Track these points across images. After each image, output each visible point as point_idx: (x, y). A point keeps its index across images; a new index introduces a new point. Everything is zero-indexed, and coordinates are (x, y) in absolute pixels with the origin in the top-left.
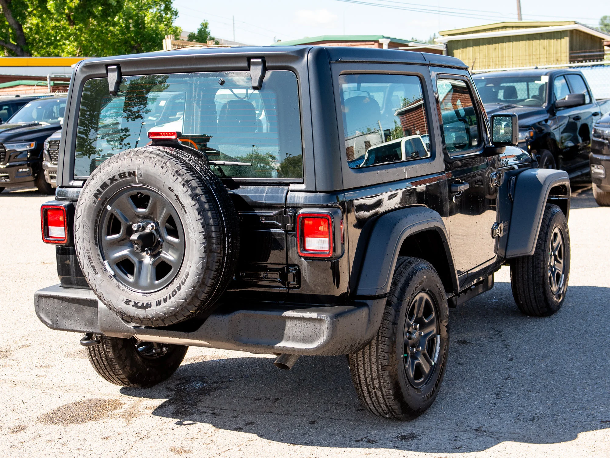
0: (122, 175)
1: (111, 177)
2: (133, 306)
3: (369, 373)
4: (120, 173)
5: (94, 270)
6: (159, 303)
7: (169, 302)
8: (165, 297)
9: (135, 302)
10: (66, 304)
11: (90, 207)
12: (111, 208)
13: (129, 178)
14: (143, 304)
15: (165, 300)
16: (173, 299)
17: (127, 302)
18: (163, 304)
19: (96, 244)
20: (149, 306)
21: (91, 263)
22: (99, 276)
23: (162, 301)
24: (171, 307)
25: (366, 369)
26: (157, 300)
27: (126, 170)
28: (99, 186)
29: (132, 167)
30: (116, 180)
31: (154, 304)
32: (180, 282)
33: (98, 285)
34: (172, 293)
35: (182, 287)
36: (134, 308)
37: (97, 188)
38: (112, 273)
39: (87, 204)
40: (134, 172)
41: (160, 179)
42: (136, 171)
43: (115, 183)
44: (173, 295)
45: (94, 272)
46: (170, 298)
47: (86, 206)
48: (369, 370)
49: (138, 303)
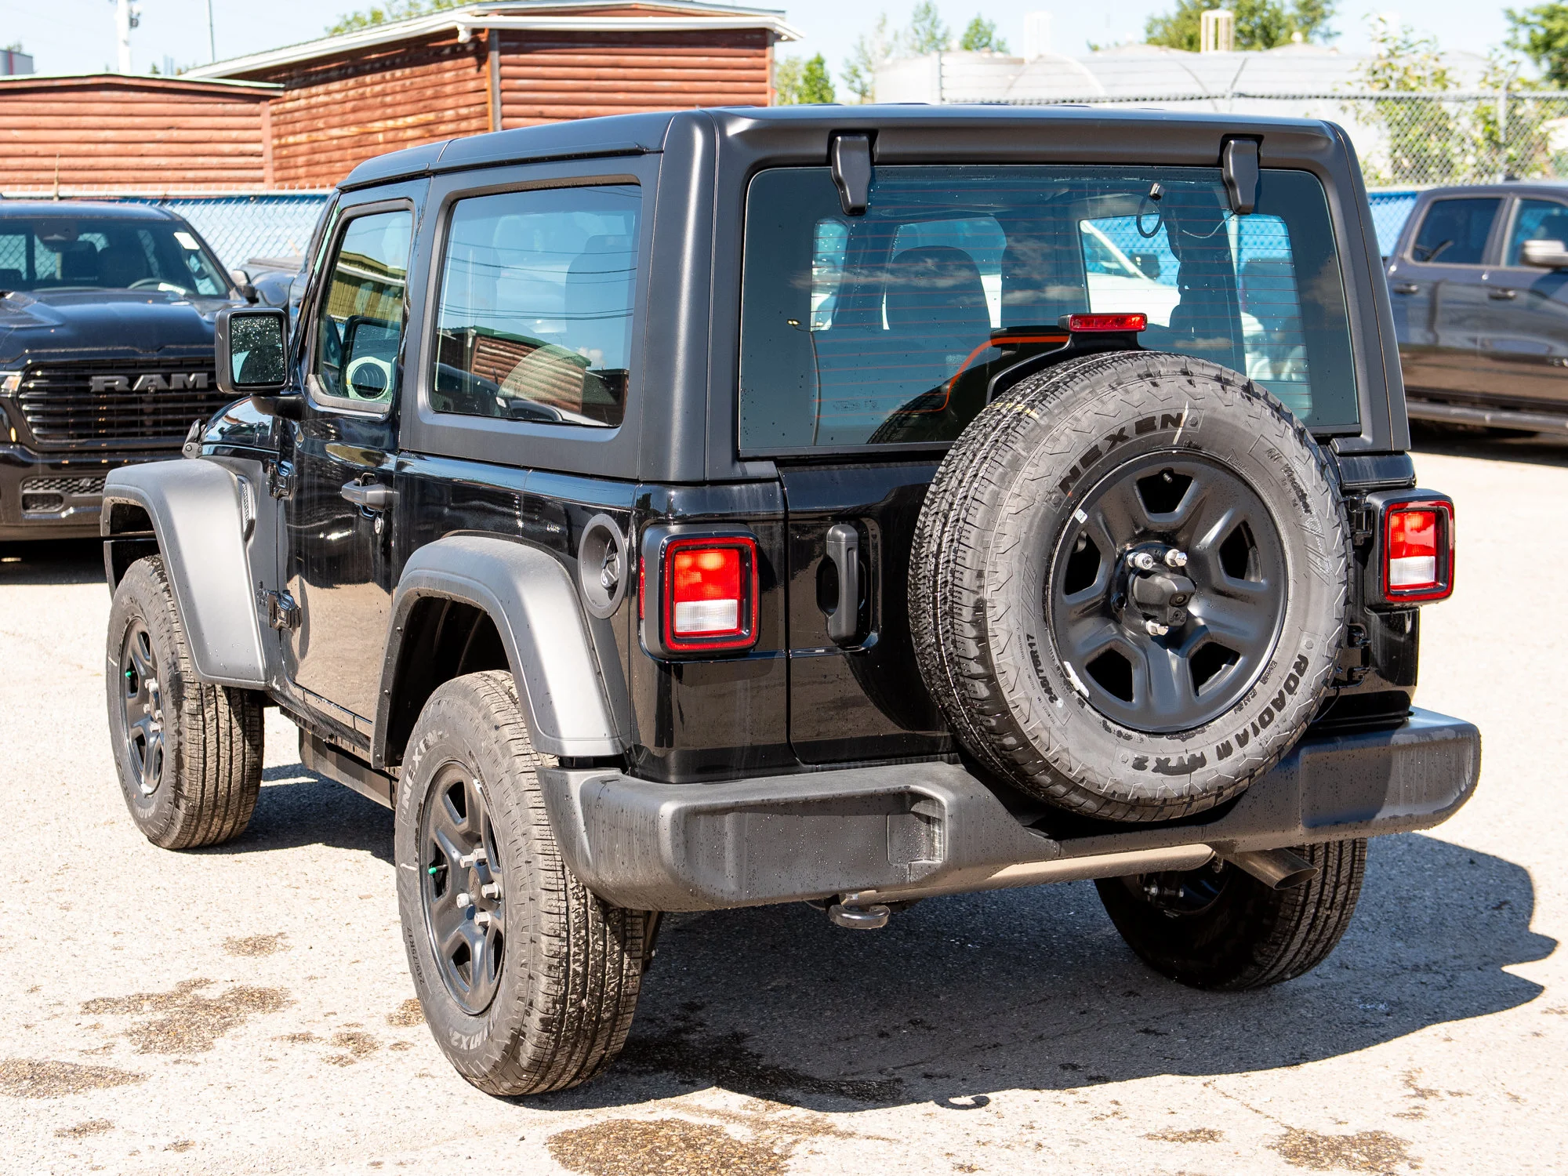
0: (1145, 425)
1: (1115, 431)
2: (1155, 770)
3: (1334, 872)
4: (1140, 419)
5: (1048, 691)
6: (1224, 751)
7: (1254, 745)
8: (1240, 732)
9: (1158, 761)
10: (780, 821)
11: (1045, 517)
12: (1086, 517)
13: (1159, 432)
14: (1181, 760)
15: (1243, 740)
16: (1264, 733)
17: (1140, 765)
18: (1237, 751)
19: (1045, 619)
20: (1199, 762)
21: (1038, 671)
22: (1060, 703)
23: (1234, 743)
24: (1257, 755)
25: (1330, 863)
26: (1219, 744)
27: (1157, 411)
28: (1079, 458)
29: (1175, 403)
30: (1126, 438)
31: (1211, 754)
32: (1281, 687)
33: (1058, 729)
34: (1261, 718)
35: (1288, 698)
36: (1160, 775)
37: (1073, 464)
38: (1086, 693)
39: (1038, 509)
40: (1180, 416)
41: (1248, 429)
42: (1186, 414)
43: (1120, 445)
44: (1264, 724)
45: (1047, 696)
46: (1256, 732)
47: (1035, 514)
48: (1335, 866)
49: (1168, 760)
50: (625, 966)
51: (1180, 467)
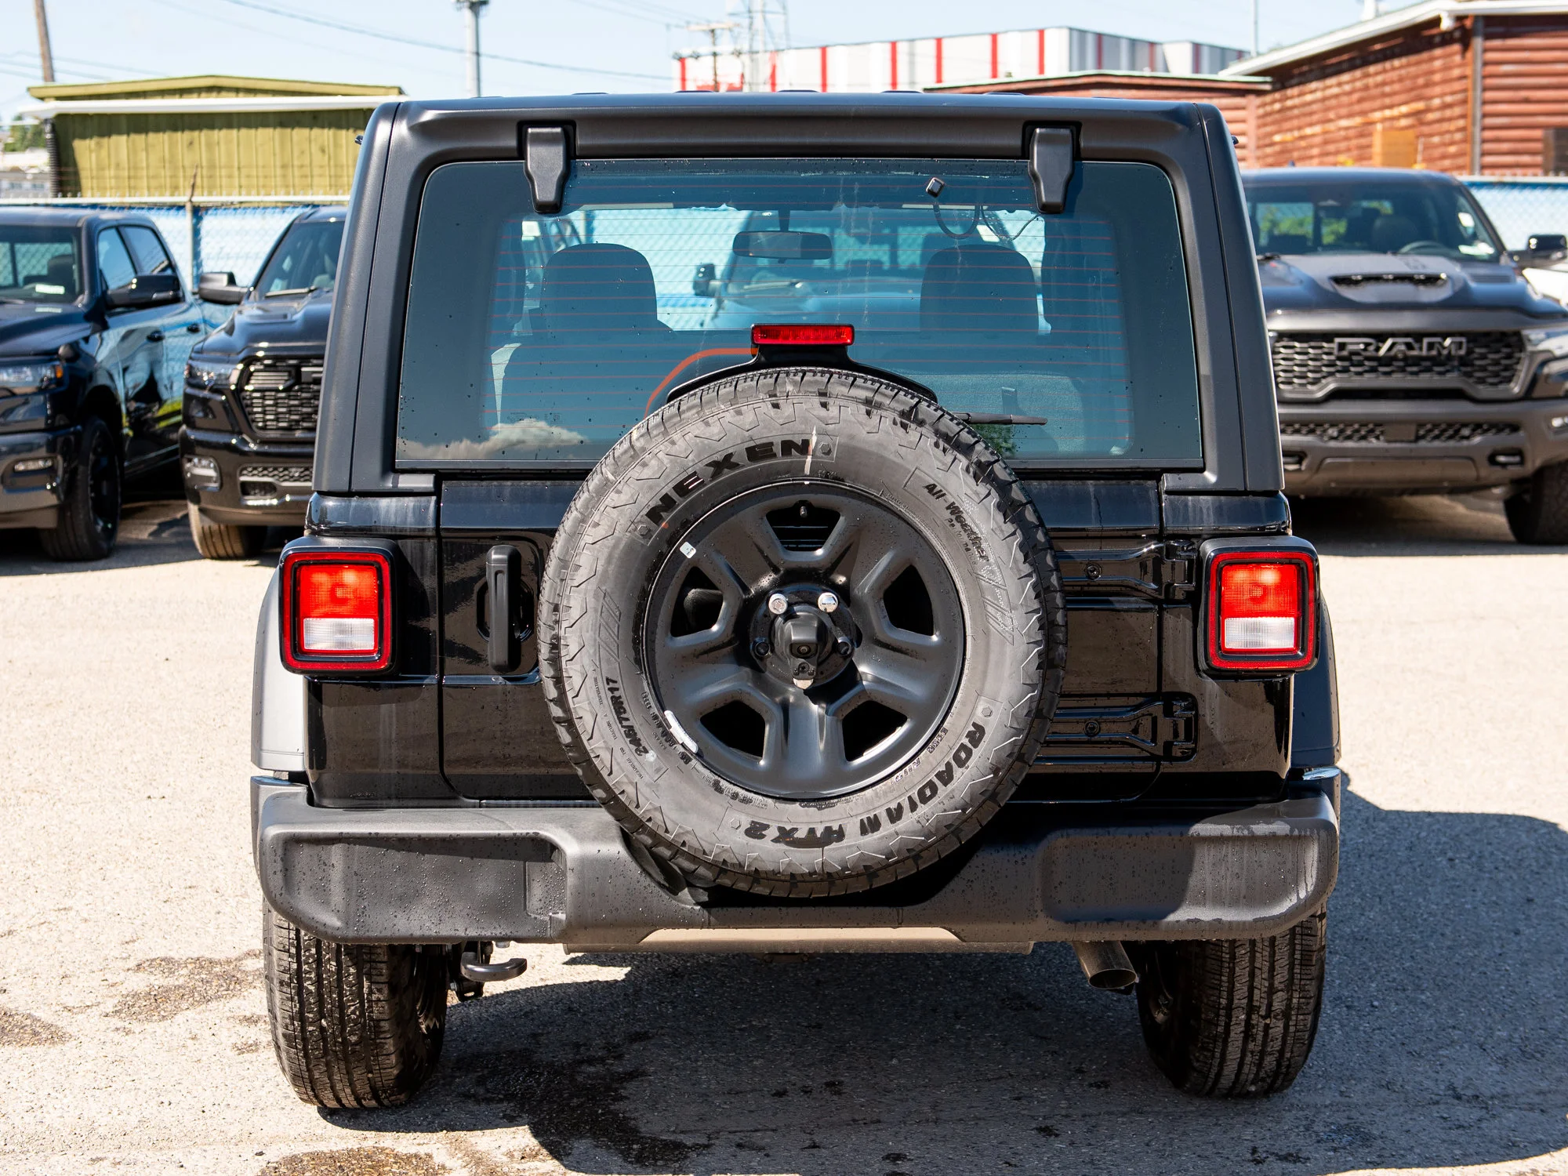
0: (759, 452)
1: (719, 457)
2: (776, 840)
4: (752, 444)
5: (636, 741)
6: (870, 825)
7: (909, 820)
8: (893, 806)
9: (781, 829)
11: (630, 548)
12: (694, 551)
13: (780, 460)
14: (812, 831)
15: (895, 815)
16: (923, 809)
17: (756, 831)
18: (887, 828)
19: (638, 661)
20: (834, 835)
21: (621, 720)
22: (651, 756)
23: (884, 818)
24: (914, 833)
25: (1257, 965)
26: (864, 817)
27: (775, 435)
28: (672, 485)
29: (798, 426)
30: (736, 466)
31: (852, 828)
32: (950, 758)
33: (648, 785)
34: (921, 792)
35: (958, 772)
36: (782, 847)
37: (664, 492)
38: (693, 747)
39: (619, 540)
40: (806, 443)
41: (898, 460)
42: (814, 440)
43: (727, 474)
44: (924, 799)
45: (633, 748)
46: (913, 807)
47: (615, 546)
49: (795, 830)
50: (365, 990)
51: (818, 499)
